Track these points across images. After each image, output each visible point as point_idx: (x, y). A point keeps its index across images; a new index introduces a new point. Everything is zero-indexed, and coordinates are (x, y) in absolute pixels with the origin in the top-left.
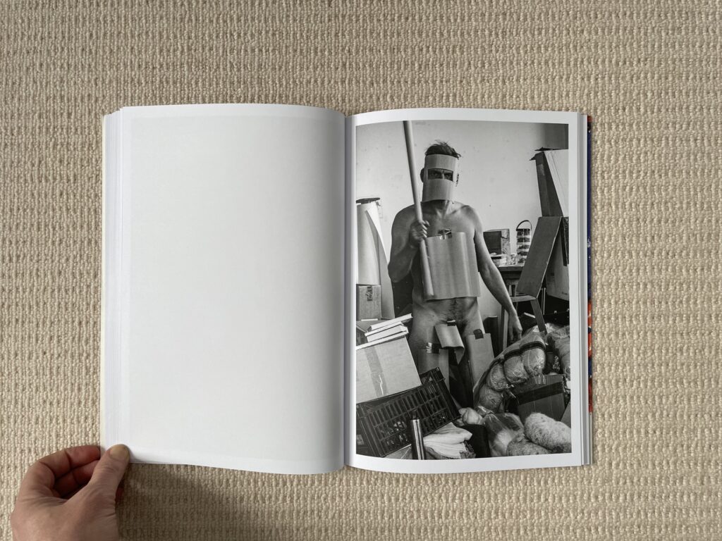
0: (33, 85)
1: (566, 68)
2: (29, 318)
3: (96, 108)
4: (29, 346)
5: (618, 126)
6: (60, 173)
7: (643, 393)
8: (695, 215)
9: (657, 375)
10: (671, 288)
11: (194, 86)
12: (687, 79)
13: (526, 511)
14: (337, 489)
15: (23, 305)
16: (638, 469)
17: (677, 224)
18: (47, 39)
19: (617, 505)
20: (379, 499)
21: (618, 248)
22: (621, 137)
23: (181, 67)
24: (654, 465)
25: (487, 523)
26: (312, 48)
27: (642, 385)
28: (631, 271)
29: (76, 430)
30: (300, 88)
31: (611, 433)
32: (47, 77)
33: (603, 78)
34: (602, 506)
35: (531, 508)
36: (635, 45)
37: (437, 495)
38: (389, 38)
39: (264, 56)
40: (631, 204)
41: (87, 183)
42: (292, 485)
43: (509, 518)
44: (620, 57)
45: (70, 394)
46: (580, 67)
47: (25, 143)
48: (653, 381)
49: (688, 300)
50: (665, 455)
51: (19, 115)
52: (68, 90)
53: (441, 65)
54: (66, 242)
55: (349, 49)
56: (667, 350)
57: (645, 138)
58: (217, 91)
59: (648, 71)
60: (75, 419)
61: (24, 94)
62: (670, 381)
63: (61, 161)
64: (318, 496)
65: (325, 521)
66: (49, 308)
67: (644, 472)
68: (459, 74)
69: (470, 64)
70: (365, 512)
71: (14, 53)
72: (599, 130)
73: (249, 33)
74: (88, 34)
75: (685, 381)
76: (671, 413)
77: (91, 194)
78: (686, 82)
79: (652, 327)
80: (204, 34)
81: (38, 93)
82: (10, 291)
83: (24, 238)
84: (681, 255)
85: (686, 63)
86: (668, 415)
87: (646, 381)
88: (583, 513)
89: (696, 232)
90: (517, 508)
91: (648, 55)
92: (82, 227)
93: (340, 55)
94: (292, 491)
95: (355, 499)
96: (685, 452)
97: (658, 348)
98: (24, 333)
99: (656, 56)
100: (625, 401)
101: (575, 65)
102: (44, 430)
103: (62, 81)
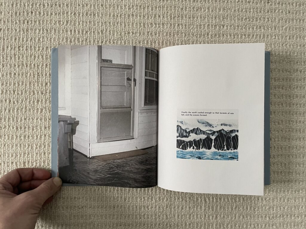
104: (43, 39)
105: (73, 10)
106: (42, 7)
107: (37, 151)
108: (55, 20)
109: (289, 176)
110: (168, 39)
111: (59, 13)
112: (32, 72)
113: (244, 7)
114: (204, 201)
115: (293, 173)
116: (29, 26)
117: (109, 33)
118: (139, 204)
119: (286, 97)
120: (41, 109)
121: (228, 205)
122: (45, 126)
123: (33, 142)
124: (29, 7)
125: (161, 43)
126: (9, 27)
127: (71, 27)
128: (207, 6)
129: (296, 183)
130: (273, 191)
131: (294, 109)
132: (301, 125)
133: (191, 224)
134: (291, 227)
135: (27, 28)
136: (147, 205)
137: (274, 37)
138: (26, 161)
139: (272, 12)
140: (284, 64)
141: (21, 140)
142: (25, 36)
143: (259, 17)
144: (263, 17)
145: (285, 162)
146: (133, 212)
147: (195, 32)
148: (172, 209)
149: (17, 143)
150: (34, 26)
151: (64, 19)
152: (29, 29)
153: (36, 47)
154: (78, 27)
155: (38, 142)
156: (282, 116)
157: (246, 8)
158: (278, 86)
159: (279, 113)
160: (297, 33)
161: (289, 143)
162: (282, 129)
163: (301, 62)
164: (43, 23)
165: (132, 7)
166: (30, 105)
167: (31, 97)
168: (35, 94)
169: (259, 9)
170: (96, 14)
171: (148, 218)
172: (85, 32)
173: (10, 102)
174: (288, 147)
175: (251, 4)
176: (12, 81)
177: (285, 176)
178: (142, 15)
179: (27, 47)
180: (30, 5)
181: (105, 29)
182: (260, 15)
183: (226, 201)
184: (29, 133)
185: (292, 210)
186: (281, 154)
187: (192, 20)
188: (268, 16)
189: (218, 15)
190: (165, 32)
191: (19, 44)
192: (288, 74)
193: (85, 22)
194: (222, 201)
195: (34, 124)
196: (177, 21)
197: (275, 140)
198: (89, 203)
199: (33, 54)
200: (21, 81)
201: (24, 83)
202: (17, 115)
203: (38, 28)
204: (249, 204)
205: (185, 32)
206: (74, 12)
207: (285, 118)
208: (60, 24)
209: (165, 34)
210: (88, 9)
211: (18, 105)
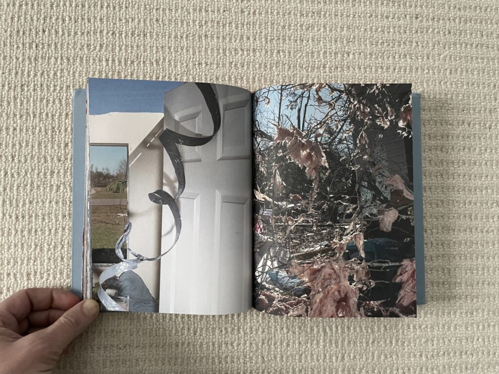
104: (61, 73)
105: (110, 28)
106: (61, 22)
107: (49, 255)
108: (81, 43)
109: (455, 288)
110: (262, 73)
111: (88, 32)
112: (44, 125)
113: (380, 24)
114: (323, 332)
115: (461, 284)
116: (39, 52)
117: (168, 63)
118: (218, 339)
119: (448, 164)
120: (57, 186)
121: (360, 338)
122: (62, 213)
123: (43, 240)
124: (40, 22)
125: (250, 80)
126: (6, 54)
127: (107, 54)
128: (322, 23)
129: (467, 300)
130: (431, 313)
131: (461, 183)
132: (472, 208)
133: (302, 369)
134: (461, 372)
135: (36, 55)
136: (230, 341)
137: (427, 71)
138: (31, 271)
139: (422, 32)
140: (443, 113)
141: (24, 236)
142: (33, 68)
143: (403, 40)
144: (408, 40)
145: (450, 267)
146: (208, 352)
147: (304, 62)
148: (272, 346)
149: (16, 242)
150: (48, 53)
151: (96, 42)
152: (38, 58)
153: (50, 85)
154: (119, 54)
155: (52, 240)
156: (442, 194)
157: (382, 26)
158: (434, 146)
159: (437, 189)
160: (461, 65)
161: (454, 236)
162: (443, 214)
163: (470, 110)
164: (61, 48)
165: (205, 24)
166: (39, 179)
167: (41, 167)
168: (48, 161)
169: (402, 28)
170: (148, 34)
171: (233, 362)
172: (129, 62)
173: (5, 175)
174: (452, 242)
175: (390, 19)
176: (10, 140)
177: (449, 289)
178: (221, 35)
179: (34, 85)
180: (40, 20)
181: (162, 58)
182: (405, 37)
183: (358, 331)
184: (37, 225)
185: (463, 343)
186: (442, 254)
187: (299, 43)
188: (417, 39)
189: (339, 36)
190: (258, 62)
191: (22, 82)
192: (449, 128)
193: (130, 46)
194: (352, 331)
195: (46, 211)
196: (275, 45)
197: (432, 232)
198: (135, 340)
199: (46, 97)
200: (24, 140)
201: (30, 144)
202: (17, 195)
203: (53, 55)
204: (395, 335)
205: (289, 62)
206: (113, 30)
207: (447, 197)
208: (90, 49)
209: (257, 66)
210: (135, 26)
211: (19, 180)
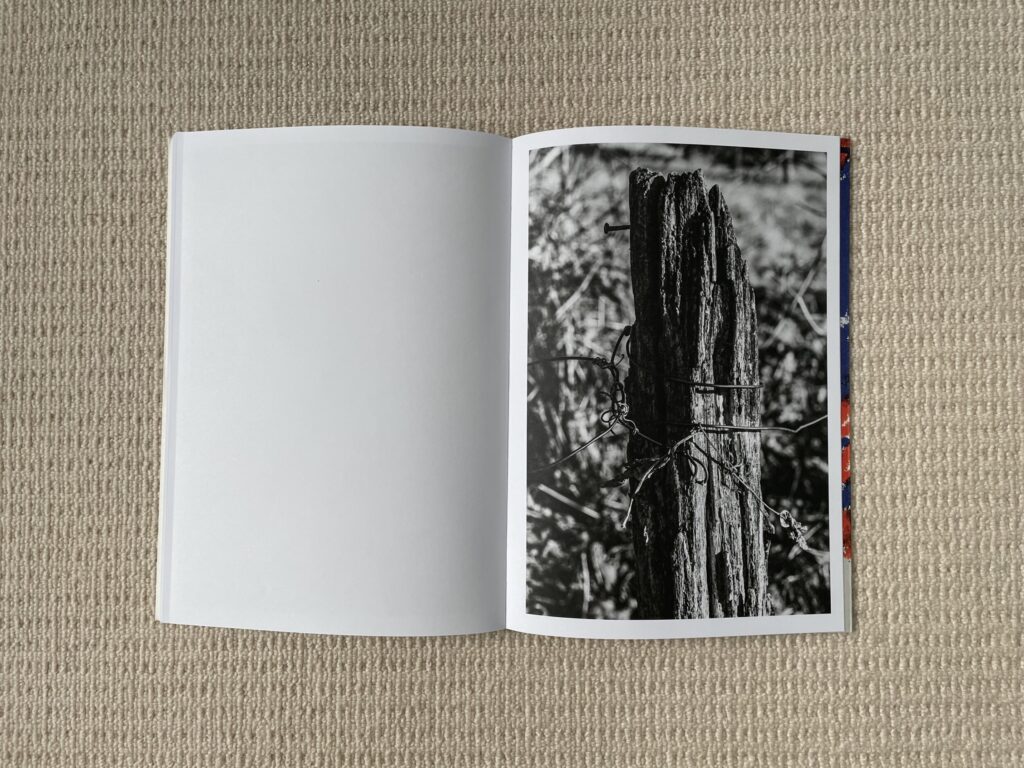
0: (75, 93)
1: (816, 56)
2: (69, 414)
3: (160, 122)
4: (68, 452)
5: (889, 137)
6: (112, 213)
7: (931, 515)
8: (1002, 261)
9: (951, 488)
10: (969, 364)
11: (294, 91)
12: (987, 70)
13: (765, 683)
14: (497, 651)
15: (60, 395)
16: (925, 624)
17: (976, 273)
18: (94, 28)
19: (897, 675)
20: (556, 665)
21: (893, 309)
22: (895, 153)
23: (277, 65)
24: (948, 617)
25: (709, 700)
26: (458, 35)
27: (929, 503)
28: (911, 341)
29: (133, 570)
30: (441, 90)
31: (885, 571)
32: (94, 81)
33: (867, 70)
34: (874, 676)
35: (772, 678)
36: (911, 23)
37: (637, 660)
38: (564, 18)
39: (392, 48)
40: (909, 247)
41: (148, 226)
42: (433, 646)
43: (741, 693)
44: (891, 39)
45: (125, 519)
46: (835, 55)
47: (64, 172)
48: (945, 497)
49: (993, 383)
50: (964, 603)
51: (56, 133)
52: (123, 98)
53: (639, 55)
54: (120, 308)
55: (510, 36)
56: (965, 452)
57: (929, 154)
58: (326, 96)
59: (931, 59)
60: (132, 553)
61: (63, 105)
62: (969, 497)
63: (112, 196)
64: (470, 662)
65: (480, 697)
66: (96, 399)
67: (934, 628)
68: (664, 68)
69: (678, 53)
70: (537, 685)
71: (49, 50)
72: (863, 143)
73: (371, 15)
74: (150, 21)
75: (991, 497)
76: (972, 543)
77: (154, 241)
78: (985, 74)
79: (943, 420)
80: (308, 19)
81: (82, 103)
82: (43, 375)
83: (62, 303)
84: (982, 318)
85: (984, 48)
86: (967, 546)
87: (934, 497)
88: (847, 687)
89: (1003, 285)
90: (752, 677)
91: (931, 37)
92: (141, 286)
93: (497, 44)
94: (434, 655)
95: (523, 665)
96: (993, 598)
97: (952, 450)
98: (62, 434)
99: (942, 38)
100: (905, 526)
101: (828, 52)
102: (89, 568)
103: (114, 86)
